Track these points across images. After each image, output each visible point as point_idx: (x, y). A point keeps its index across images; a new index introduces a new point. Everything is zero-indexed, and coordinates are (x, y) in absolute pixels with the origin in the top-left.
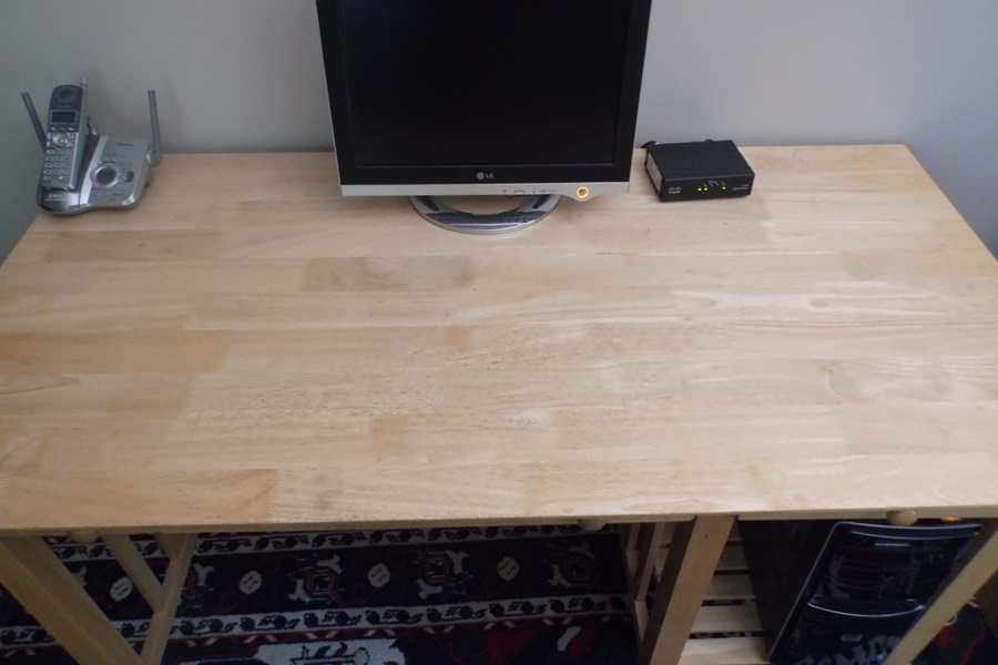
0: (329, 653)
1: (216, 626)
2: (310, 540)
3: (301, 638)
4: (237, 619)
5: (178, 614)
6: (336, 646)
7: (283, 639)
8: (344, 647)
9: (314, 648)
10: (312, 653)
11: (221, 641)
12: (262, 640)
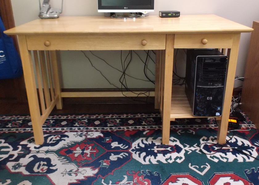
1: (55, 129)
3: (76, 131)
4: (60, 128)
6: (85, 133)
7: (71, 131)
9: (80, 133)
12: (66, 131)
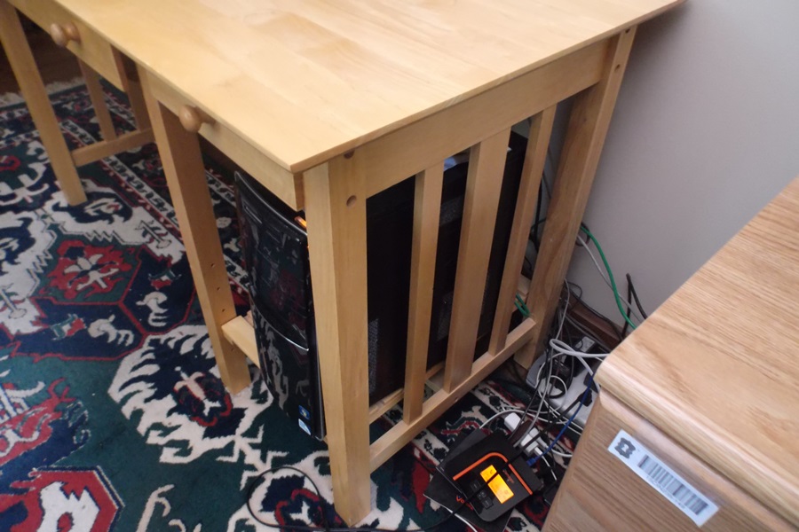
0: (158, 232)
1: (140, 187)
2: (220, 187)
3: (157, 217)
5: (118, 156)
6: (164, 231)
7: (152, 212)
8: (166, 234)
9: (156, 224)
10: (152, 226)
11: (133, 193)
12: (144, 205)
